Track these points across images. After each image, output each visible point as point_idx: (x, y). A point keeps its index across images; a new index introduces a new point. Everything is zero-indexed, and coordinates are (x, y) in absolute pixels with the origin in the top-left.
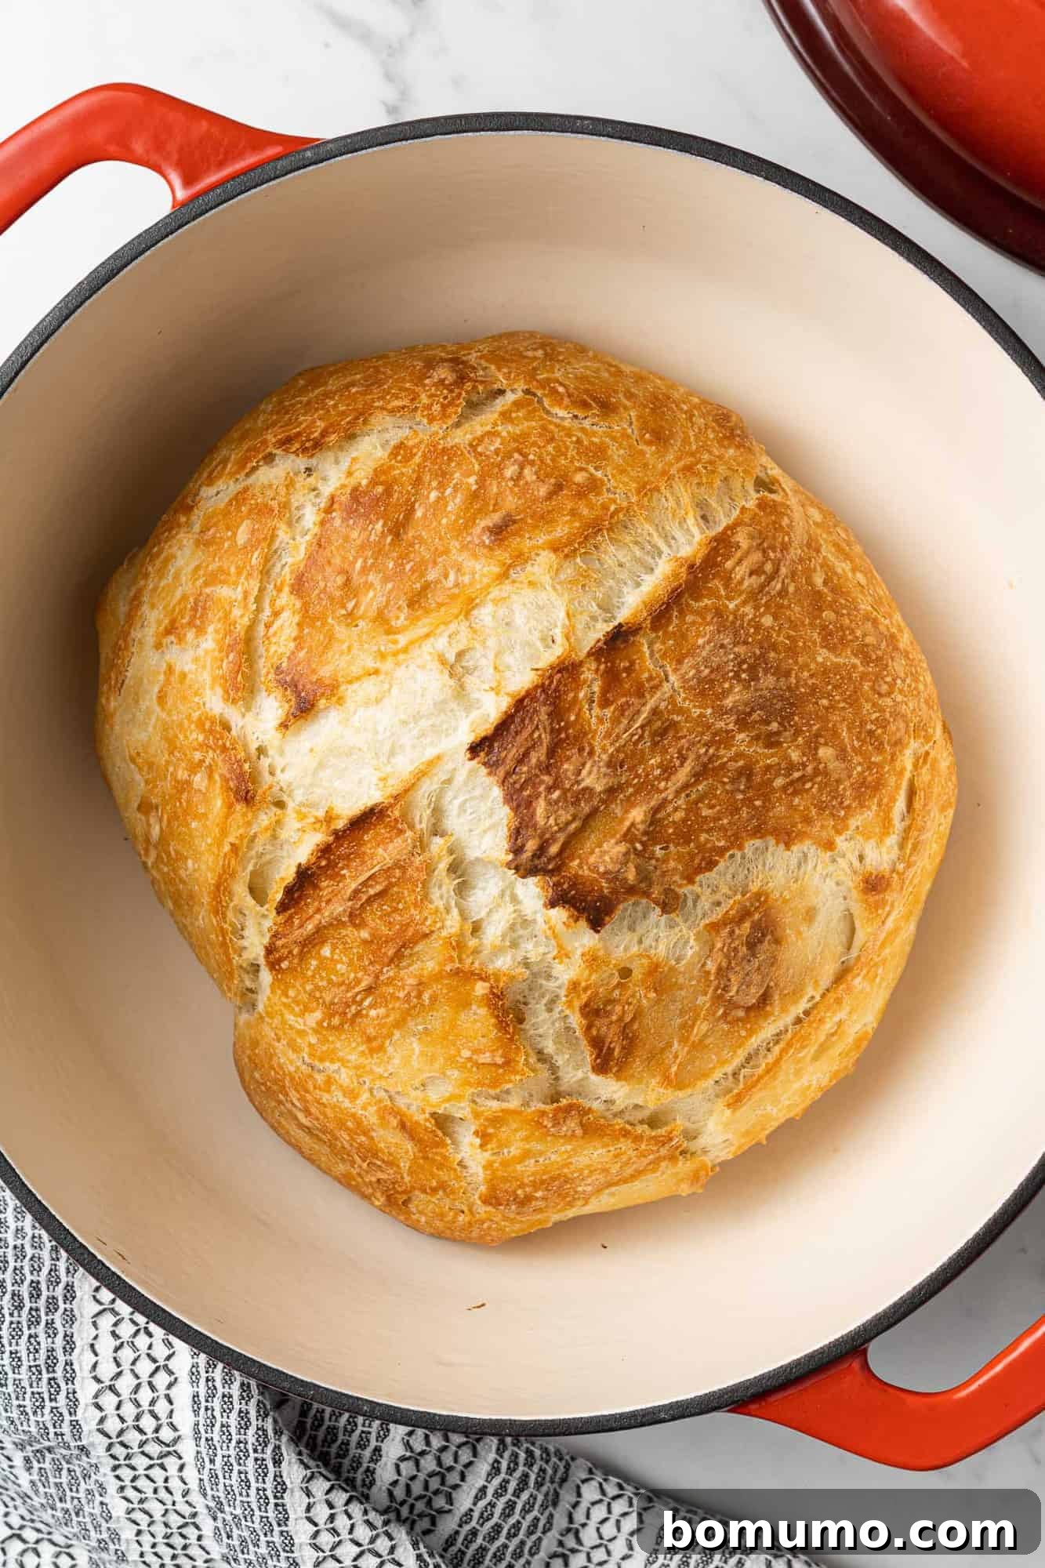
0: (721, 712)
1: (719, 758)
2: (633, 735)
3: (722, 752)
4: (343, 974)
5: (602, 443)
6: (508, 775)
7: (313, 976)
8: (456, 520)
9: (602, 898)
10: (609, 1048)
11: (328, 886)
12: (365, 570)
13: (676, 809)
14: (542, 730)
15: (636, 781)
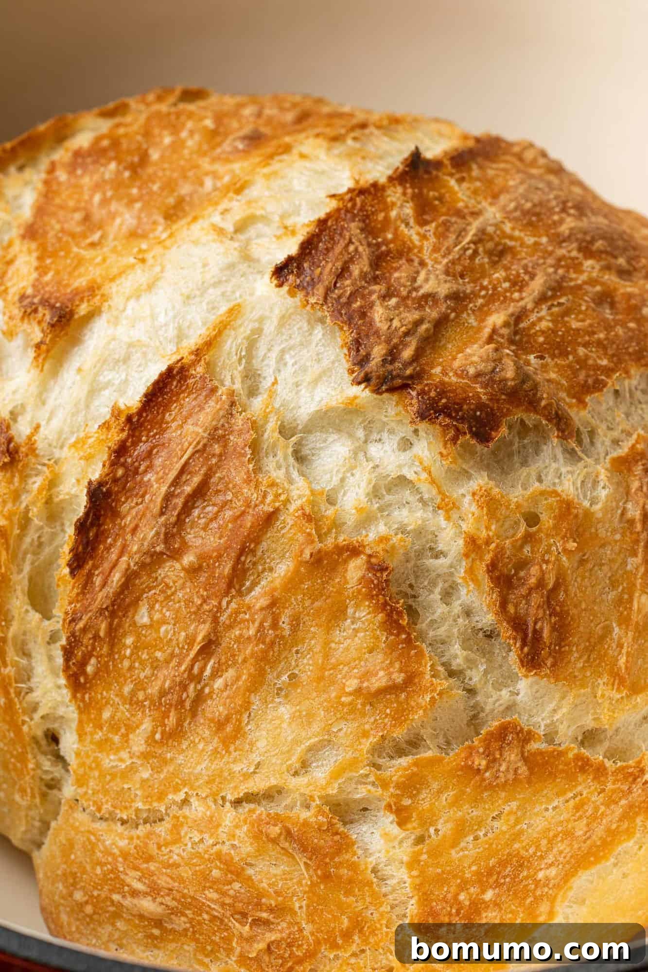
0: (559, 240)
1: (572, 279)
2: (465, 249)
3: (573, 275)
4: (169, 641)
6: (328, 291)
7: (131, 668)
9: (481, 406)
10: (535, 631)
11: (131, 508)
12: (105, 202)
13: (540, 319)
14: (357, 244)
15: (484, 292)
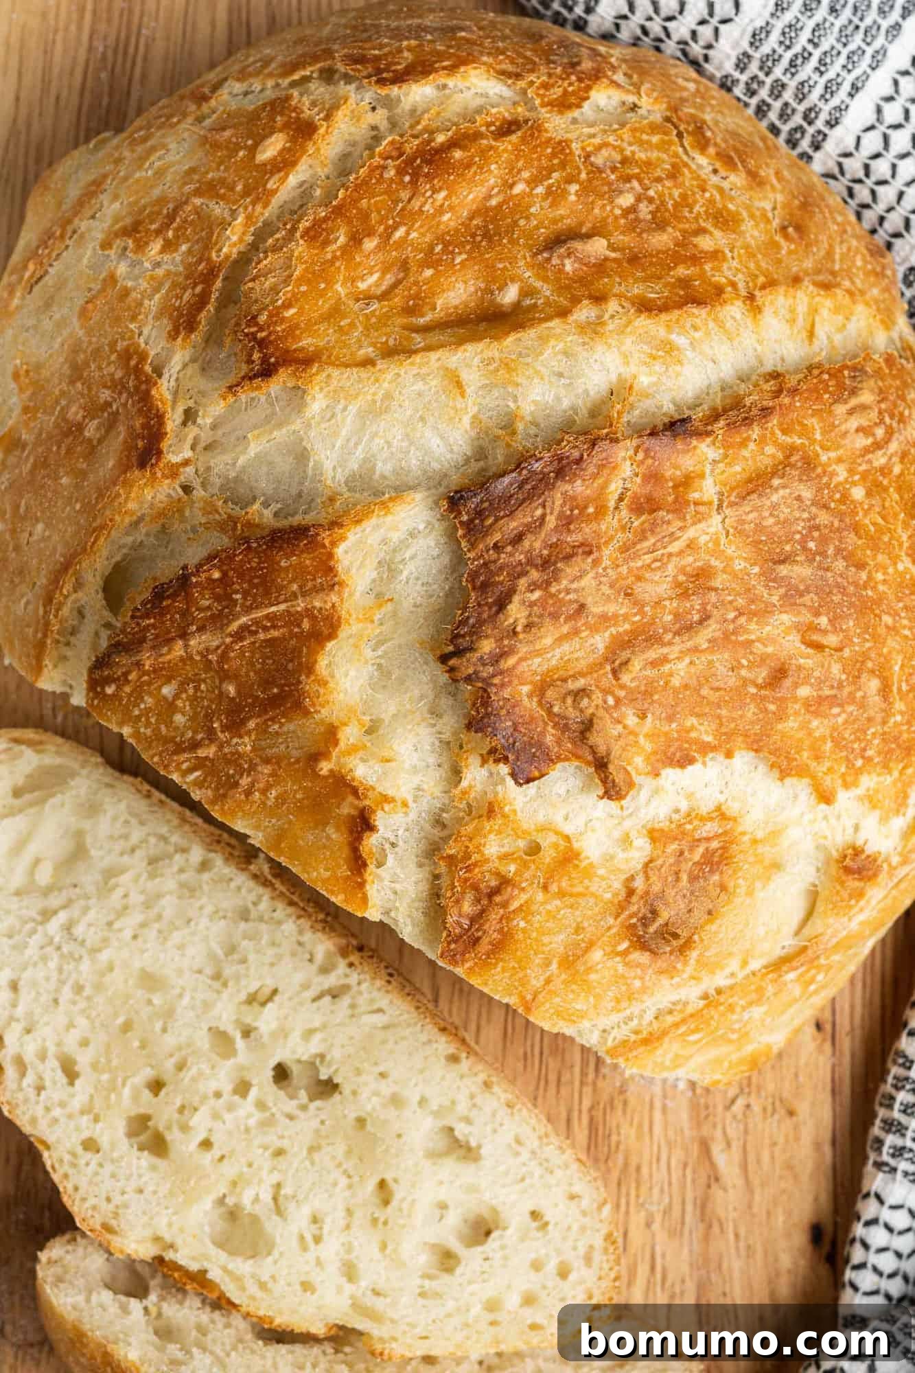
1: (748, 632)
3: (753, 626)
4: (177, 728)
5: (738, 213)
8: (537, 228)
14: (548, 509)
15: (637, 618)
